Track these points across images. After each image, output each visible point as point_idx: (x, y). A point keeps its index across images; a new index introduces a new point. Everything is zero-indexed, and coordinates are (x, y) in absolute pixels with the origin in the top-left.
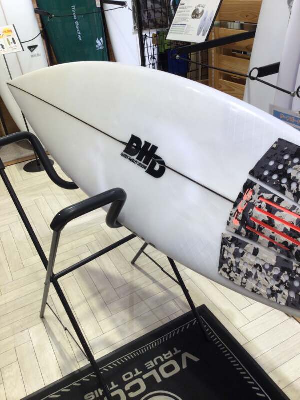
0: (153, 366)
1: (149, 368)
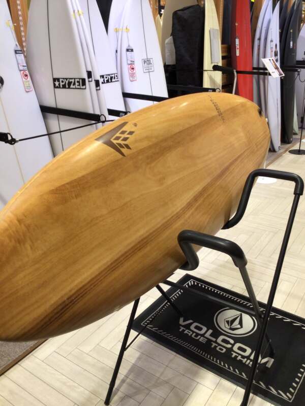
0: (202, 338)
1: (206, 340)
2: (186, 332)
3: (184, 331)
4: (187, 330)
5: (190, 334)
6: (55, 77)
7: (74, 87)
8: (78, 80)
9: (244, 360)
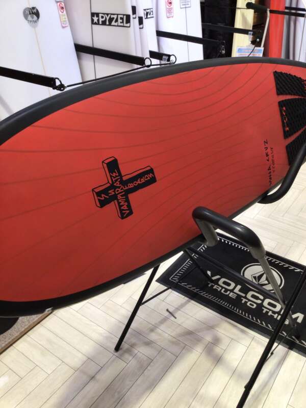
2: (214, 288)
3: (214, 286)
4: (216, 286)
5: (219, 290)
6: (93, 11)
7: (116, 24)
8: (122, 16)
9: (276, 316)
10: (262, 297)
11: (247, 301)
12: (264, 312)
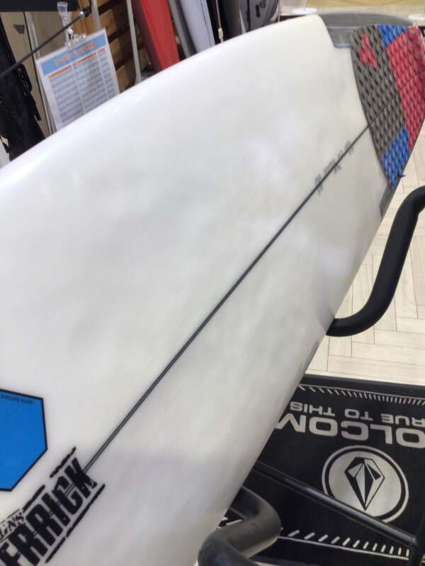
0: (391, 421)
1: (383, 421)
9: (312, 409)
10: (345, 435)
11: (362, 418)
12: (330, 409)
